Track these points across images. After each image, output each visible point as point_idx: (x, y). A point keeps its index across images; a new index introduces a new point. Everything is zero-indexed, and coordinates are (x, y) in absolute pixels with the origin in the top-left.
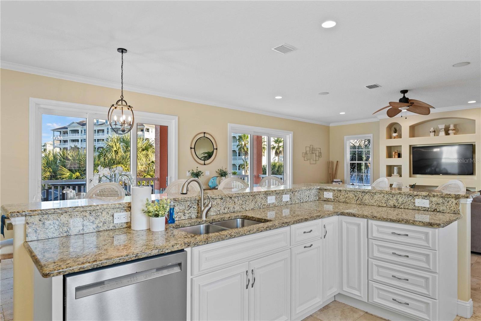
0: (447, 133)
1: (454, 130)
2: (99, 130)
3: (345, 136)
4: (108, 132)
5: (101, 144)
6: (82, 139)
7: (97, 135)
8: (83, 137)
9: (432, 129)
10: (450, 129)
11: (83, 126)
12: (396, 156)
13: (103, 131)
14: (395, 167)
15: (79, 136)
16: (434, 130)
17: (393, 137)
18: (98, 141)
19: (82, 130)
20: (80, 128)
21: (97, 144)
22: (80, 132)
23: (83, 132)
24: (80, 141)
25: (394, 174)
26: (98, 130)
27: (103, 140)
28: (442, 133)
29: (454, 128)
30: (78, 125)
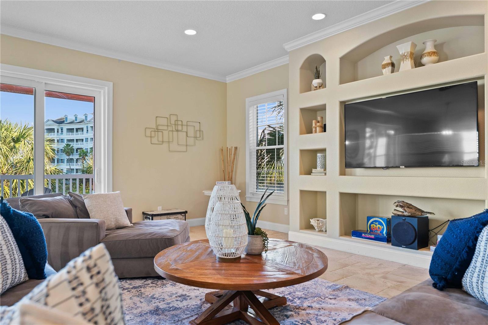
0: (418, 63)
1: (433, 53)
2: (78, 128)
3: (246, 99)
4: (88, 131)
5: (80, 145)
6: (59, 139)
7: (76, 135)
8: (60, 137)
9: (387, 60)
10: (425, 52)
11: (59, 124)
12: (318, 129)
13: (82, 129)
14: (318, 154)
15: (55, 136)
16: (390, 62)
17: (313, 88)
18: (77, 142)
19: (58, 129)
20: (56, 127)
21: (76, 144)
22: (56, 131)
23: (60, 131)
24: (56, 141)
25: (316, 168)
26: (76, 128)
27: (83, 140)
28: (407, 65)
29: (435, 50)
30: (54, 123)
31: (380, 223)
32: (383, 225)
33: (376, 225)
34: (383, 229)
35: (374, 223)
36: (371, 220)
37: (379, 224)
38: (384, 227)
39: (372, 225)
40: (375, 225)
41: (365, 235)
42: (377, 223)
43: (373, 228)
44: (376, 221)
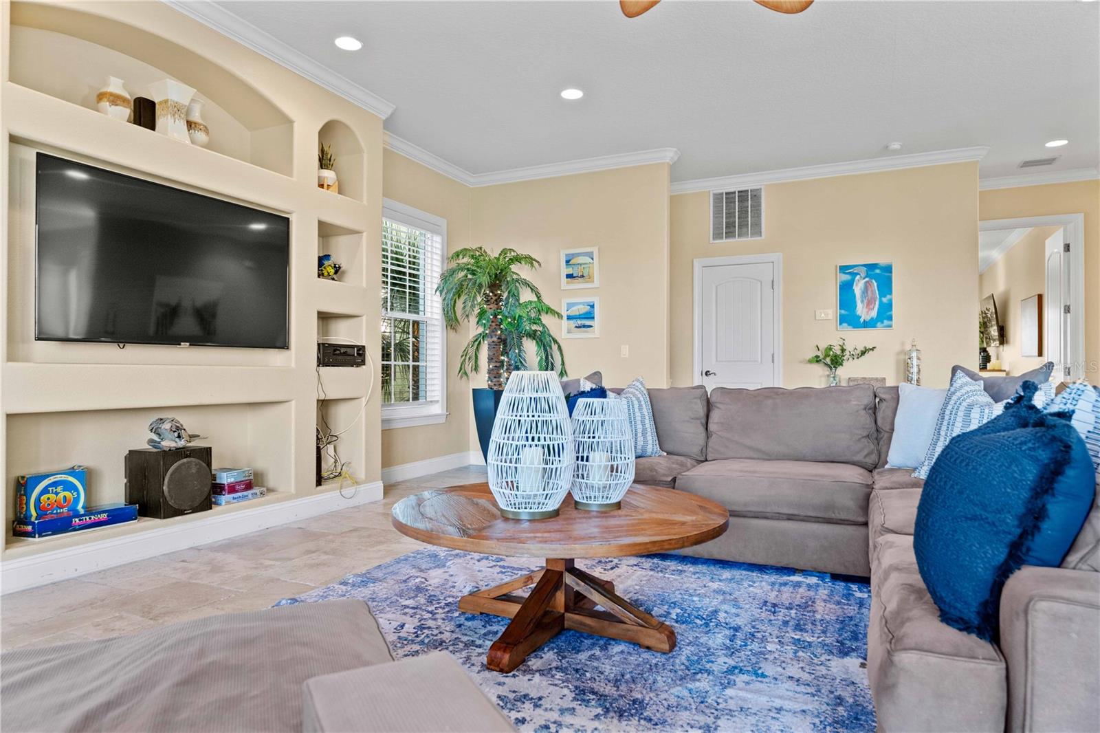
28: (181, 131)
31: (70, 487)
32: (76, 490)
33: (57, 494)
34: (77, 500)
35: (50, 489)
36: (38, 487)
37: (64, 490)
38: (78, 494)
39: (44, 498)
40: (55, 496)
41: (80, 520)
42: (59, 489)
43: (49, 504)
44: (55, 484)
